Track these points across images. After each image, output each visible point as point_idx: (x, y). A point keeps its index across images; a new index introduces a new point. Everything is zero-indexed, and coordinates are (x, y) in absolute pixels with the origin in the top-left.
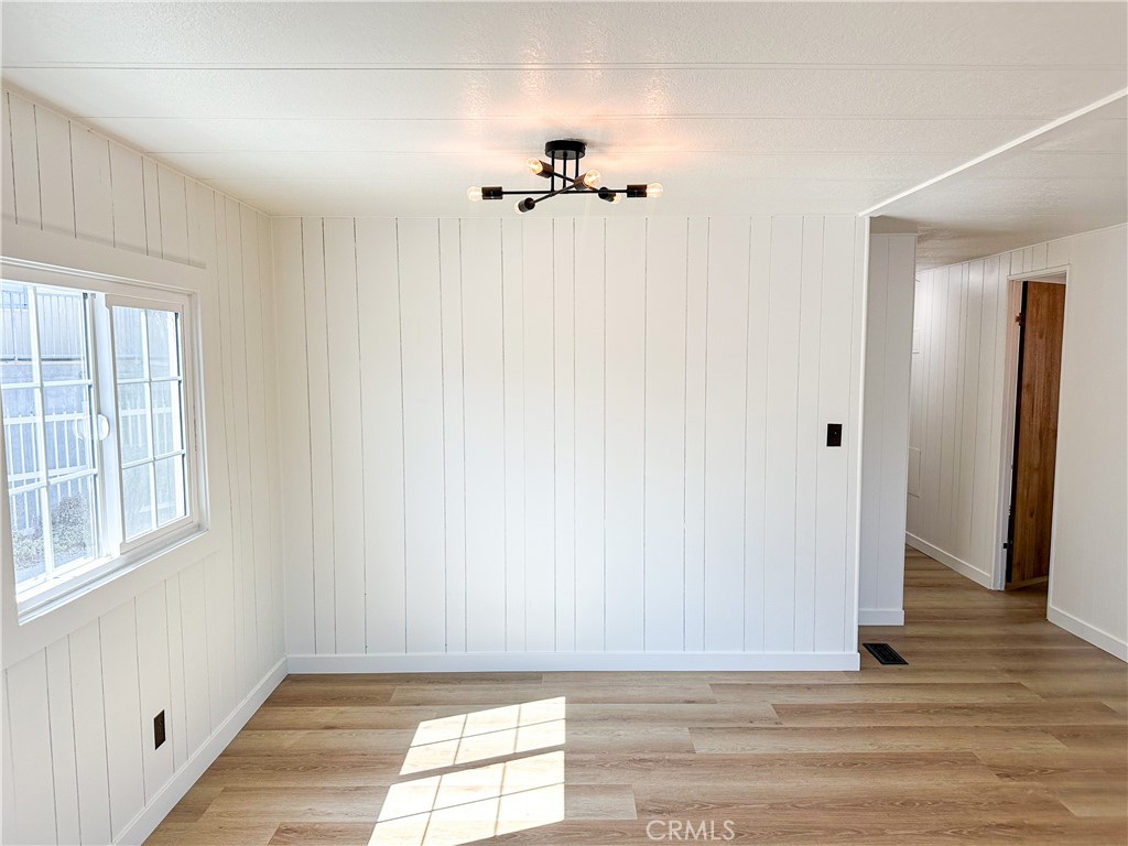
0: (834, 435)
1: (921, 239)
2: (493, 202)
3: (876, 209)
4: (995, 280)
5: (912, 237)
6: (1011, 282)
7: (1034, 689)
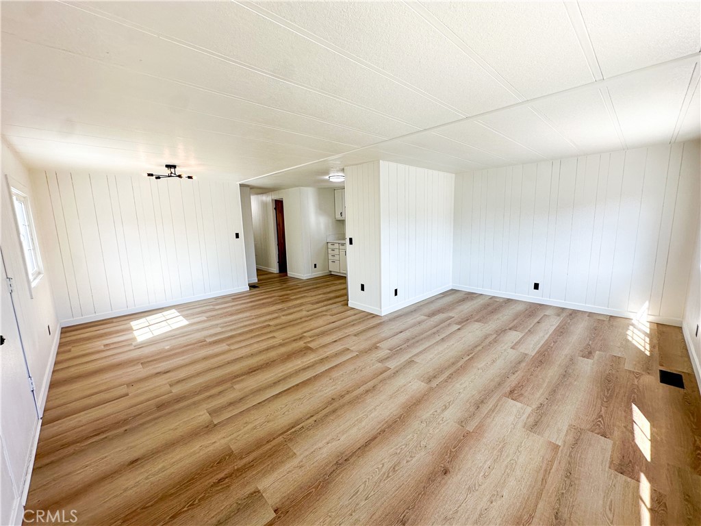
0: (237, 235)
1: (251, 189)
2: (158, 180)
3: (241, 182)
4: (268, 199)
5: (248, 188)
6: (272, 200)
7: (285, 286)
